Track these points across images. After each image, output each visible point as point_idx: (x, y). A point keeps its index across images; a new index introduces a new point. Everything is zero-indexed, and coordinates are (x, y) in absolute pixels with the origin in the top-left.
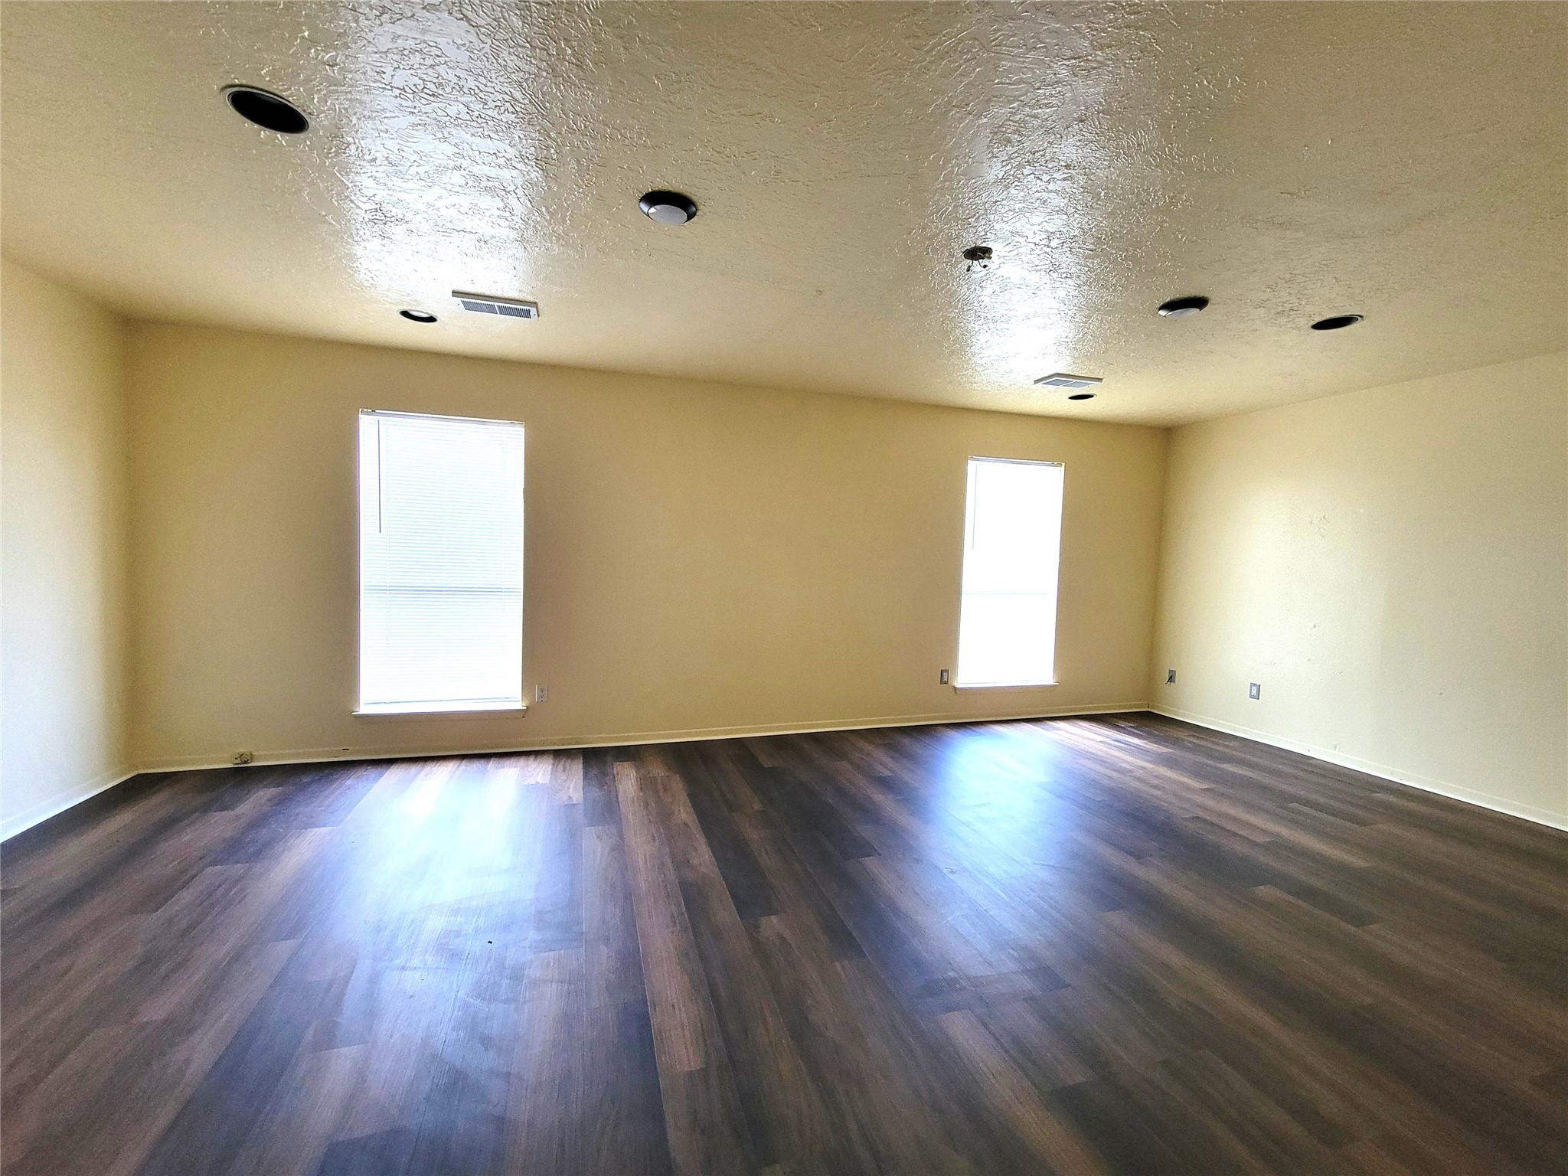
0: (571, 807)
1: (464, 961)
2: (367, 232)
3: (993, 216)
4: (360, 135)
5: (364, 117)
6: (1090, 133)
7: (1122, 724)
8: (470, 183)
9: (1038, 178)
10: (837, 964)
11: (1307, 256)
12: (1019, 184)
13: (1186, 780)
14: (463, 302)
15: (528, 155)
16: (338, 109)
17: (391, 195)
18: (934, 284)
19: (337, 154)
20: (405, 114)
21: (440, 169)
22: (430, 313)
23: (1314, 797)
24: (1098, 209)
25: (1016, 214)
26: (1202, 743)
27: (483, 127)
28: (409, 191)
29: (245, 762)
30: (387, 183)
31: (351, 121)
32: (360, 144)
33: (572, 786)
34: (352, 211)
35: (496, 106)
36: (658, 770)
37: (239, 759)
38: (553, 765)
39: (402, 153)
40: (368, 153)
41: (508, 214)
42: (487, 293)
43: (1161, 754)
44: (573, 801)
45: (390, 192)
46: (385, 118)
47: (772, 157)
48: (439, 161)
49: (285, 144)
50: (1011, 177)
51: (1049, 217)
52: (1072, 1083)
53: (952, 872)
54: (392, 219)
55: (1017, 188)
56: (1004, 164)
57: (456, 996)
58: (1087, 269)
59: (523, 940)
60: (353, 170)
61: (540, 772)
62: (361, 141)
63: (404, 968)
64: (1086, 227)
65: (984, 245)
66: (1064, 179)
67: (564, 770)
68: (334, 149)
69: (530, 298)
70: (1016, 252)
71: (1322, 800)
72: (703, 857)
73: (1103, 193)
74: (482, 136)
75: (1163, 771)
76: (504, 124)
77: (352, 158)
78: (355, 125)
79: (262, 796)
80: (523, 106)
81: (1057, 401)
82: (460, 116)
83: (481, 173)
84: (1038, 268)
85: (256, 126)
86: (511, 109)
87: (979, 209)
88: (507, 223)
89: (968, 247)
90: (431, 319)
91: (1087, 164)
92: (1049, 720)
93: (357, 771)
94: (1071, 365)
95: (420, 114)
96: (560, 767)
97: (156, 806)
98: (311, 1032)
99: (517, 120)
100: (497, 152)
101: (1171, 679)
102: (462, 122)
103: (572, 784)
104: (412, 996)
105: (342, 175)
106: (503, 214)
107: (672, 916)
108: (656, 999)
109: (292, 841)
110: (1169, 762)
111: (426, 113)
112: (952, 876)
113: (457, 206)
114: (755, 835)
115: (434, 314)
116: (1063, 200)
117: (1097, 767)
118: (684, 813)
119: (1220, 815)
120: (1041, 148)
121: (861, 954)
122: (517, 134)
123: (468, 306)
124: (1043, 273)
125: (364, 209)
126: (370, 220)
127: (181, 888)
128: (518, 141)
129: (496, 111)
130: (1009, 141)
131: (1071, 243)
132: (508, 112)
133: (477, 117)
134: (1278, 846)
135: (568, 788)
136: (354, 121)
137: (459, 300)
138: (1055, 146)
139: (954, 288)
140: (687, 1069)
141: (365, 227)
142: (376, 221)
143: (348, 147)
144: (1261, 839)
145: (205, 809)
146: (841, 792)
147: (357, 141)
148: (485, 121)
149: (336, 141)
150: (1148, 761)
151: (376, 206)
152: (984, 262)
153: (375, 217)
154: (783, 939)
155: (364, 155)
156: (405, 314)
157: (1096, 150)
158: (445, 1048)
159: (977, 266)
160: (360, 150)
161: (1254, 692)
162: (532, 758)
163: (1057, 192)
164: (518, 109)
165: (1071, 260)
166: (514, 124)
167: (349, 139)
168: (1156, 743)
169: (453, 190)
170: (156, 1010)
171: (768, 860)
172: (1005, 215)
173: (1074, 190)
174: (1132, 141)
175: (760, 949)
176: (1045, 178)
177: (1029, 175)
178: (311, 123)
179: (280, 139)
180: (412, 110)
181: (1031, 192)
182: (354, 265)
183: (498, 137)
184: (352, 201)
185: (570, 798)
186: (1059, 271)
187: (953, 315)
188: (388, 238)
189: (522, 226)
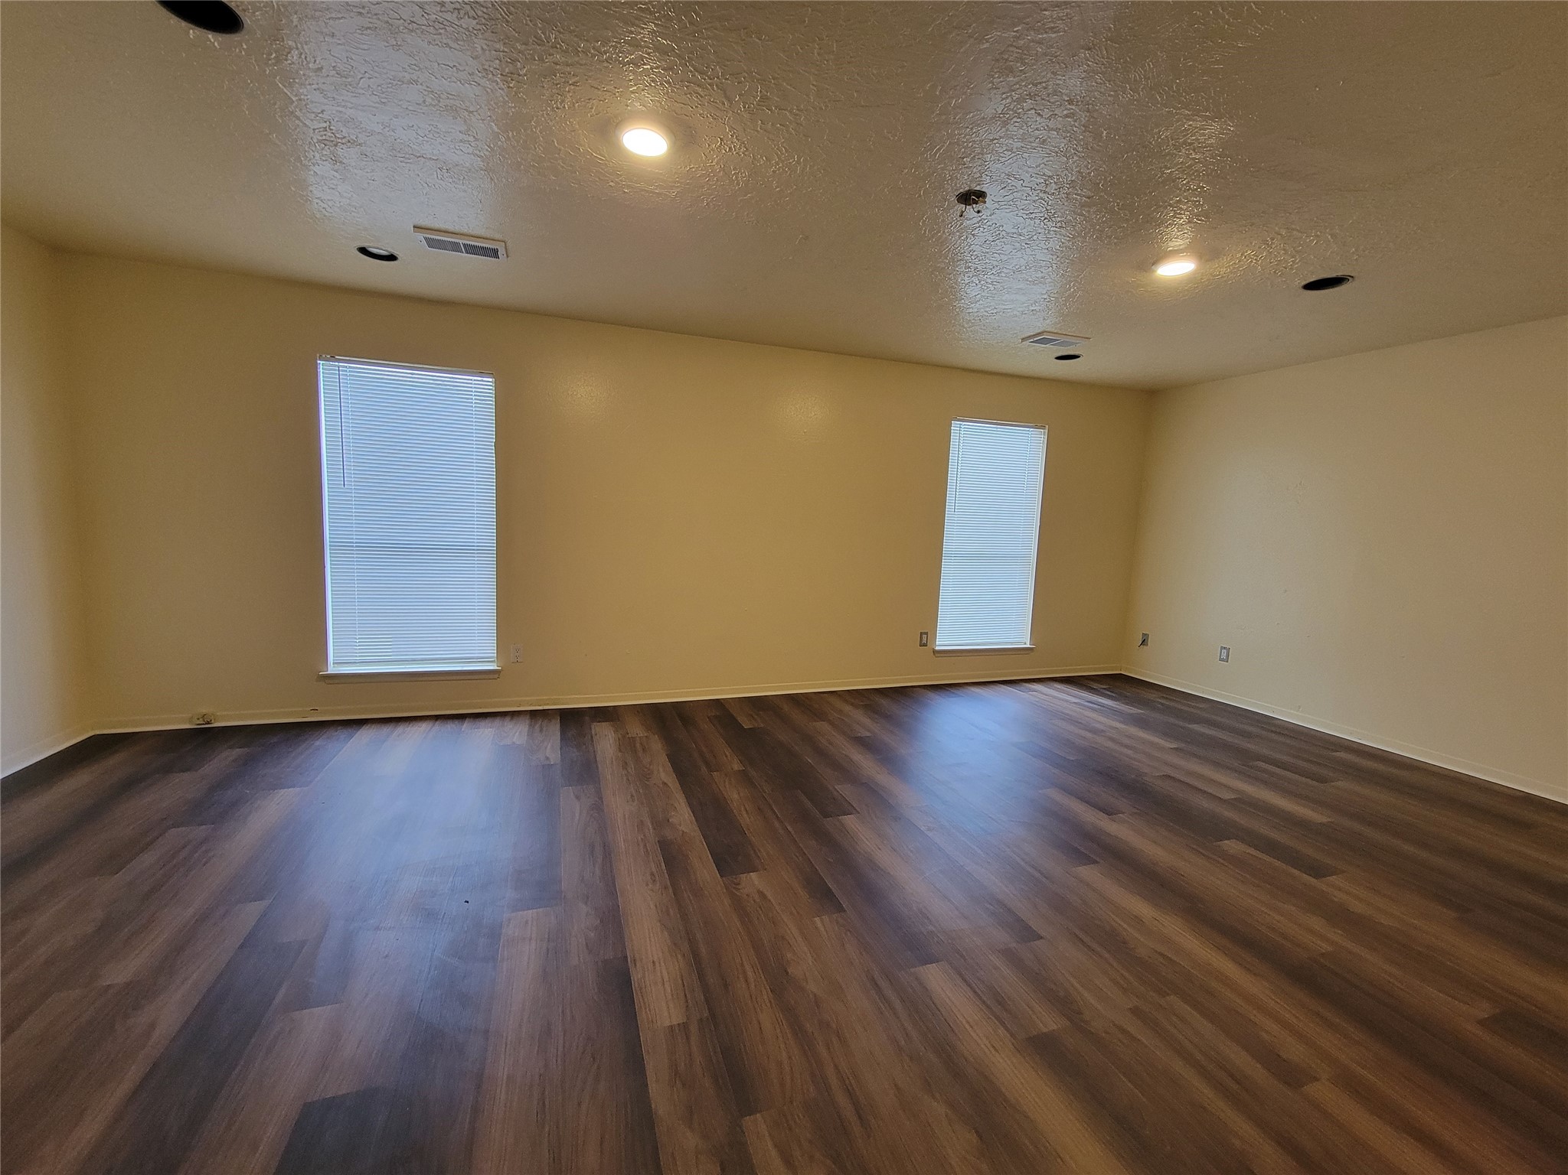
0: (547, 767)
1: (440, 921)
2: (317, 155)
3: (989, 156)
4: (302, 39)
5: (306, 16)
6: (1097, 64)
7: (1095, 686)
8: (428, 101)
9: (1039, 114)
10: (817, 919)
11: (1306, 210)
12: (1019, 120)
13: (1156, 740)
14: (426, 239)
15: (491, 69)
16: (276, 6)
17: (341, 112)
18: (925, 231)
19: (278, 61)
20: (352, 14)
21: (395, 83)
22: (389, 249)
23: (1278, 756)
24: (1098, 151)
25: (1013, 155)
26: (1172, 704)
27: (440, 34)
28: (360, 108)
29: (208, 723)
30: (336, 96)
31: (292, 22)
32: (304, 50)
33: (549, 747)
34: (298, 130)
35: (455, 9)
36: (637, 730)
37: (201, 719)
38: (530, 725)
39: (352, 63)
40: (313, 60)
41: (471, 139)
42: (451, 228)
43: (1131, 714)
44: (550, 762)
45: (340, 109)
46: (329, 19)
47: (758, 80)
48: (393, 73)
49: (218, 47)
50: (1011, 112)
51: (1048, 159)
52: (1045, 1030)
53: (929, 829)
54: (344, 141)
55: (1017, 124)
56: (1004, 96)
57: (432, 955)
58: (1082, 218)
59: (500, 900)
60: (297, 81)
61: (517, 733)
62: (305, 47)
63: (377, 928)
64: (1085, 171)
65: (978, 188)
66: (1067, 116)
67: (541, 731)
68: (274, 55)
69: (497, 236)
70: (1011, 197)
71: (1285, 758)
72: (683, 818)
73: (1105, 132)
74: (440, 44)
75: (1134, 730)
76: (464, 31)
77: (295, 67)
78: (296, 26)
79: (225, 757)
80: (485, 10)
81: (1043, 362)
82: (414, 20)
83: (441, 89)
84: (1033, 216)
85: (184, 24)
86: (472, 13)
87: (975, 148)
88: (471, 150)
89: (961, 190)
90: (392, 258)
91: (1090, 99)
92: (1025, 682)
93: (326, 732)
94: (1060, 323)
95: (369, 15)
96: (537, 727)
97: (114, 766)
98: (283, 991)
99: (479, 27)
100: (457, 65)
101: (1144, 642)
102: (418, 26)
103: (550, 745)
104: (387, 956)
105: (285, 86)
106: (466, 138)
107: (652, 874)
108: (637, 956)
109: (259, 802)
110: (1141, 722)
111: (376, 14)
112: (930, 834)
113: (415, 127)
114: (735, 795)
115: (395, 253)
116: (1063, 140)
117: (1071, 728)
118: (664, 773)
119: (1190, 773)
120: (1044, 80)
121: (840, 909)
122: (479, 44)
123: (431, 243)
124: (1038, 221)
125: (312, 127)
126: (319, 141)
127: (142, 851)
128: (480, 52)
129: (455, 15)
130: (1011, 70)
131: (1068, 189)
132: (469, 17)
133: (434, 22)
134: (1242, 803)
135: (546, 748)
136: (295, 19)
137: (420, 236)
138: (1060, 77)
139: (944, 236)
140: (667, 1023)
141: (314, 149)
142: (326, 142)
143: (289, 53)
144: (1227, 796)
145: (167, 770)
146: (821, 753)
147: (299, 45)
148: (443, 26)
149: (276, 44)
150: (1121, 722)
151: (325, 125)
152: (976, 207)
153: (324, 137)
154: (761, 894)
155: (308, 63)
156: (363, 251)
157: (1101, 84)
158: (422, 1006)
159: (970, 211)
160: (303, 56)
161: (1224, 656)
162: (508, 719)
163: (1057, 130)
164: (480, 13)
165: (1066, 208)
166: (475, 32)
167: (290, 43)
168: (1127, 704)
169: (410, 108)
170: (120, 973)
171: (747, 818)
172: (1001, 155)
173: (1075, 129)
174: (1139, 75)
175: (738, 905)
176: (1046, 113)
177: (1029, 110)
178: (247, 20)
179: (212, 40)
180: (361, 10)
181: (1030, 130)
182: (305, 193)
183: (458, 47)
184: (298, 118)
185: (547, 758)
186: (1053, 219)
187: (943, 265)
188: (341, 162)
189: (487, 153)
